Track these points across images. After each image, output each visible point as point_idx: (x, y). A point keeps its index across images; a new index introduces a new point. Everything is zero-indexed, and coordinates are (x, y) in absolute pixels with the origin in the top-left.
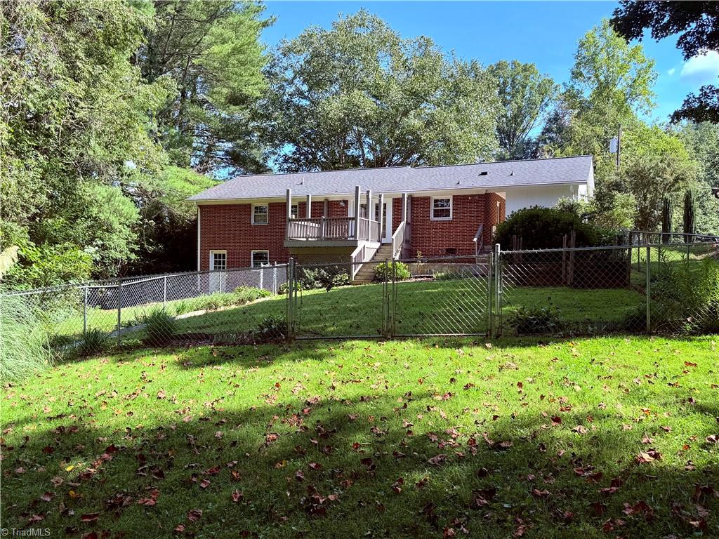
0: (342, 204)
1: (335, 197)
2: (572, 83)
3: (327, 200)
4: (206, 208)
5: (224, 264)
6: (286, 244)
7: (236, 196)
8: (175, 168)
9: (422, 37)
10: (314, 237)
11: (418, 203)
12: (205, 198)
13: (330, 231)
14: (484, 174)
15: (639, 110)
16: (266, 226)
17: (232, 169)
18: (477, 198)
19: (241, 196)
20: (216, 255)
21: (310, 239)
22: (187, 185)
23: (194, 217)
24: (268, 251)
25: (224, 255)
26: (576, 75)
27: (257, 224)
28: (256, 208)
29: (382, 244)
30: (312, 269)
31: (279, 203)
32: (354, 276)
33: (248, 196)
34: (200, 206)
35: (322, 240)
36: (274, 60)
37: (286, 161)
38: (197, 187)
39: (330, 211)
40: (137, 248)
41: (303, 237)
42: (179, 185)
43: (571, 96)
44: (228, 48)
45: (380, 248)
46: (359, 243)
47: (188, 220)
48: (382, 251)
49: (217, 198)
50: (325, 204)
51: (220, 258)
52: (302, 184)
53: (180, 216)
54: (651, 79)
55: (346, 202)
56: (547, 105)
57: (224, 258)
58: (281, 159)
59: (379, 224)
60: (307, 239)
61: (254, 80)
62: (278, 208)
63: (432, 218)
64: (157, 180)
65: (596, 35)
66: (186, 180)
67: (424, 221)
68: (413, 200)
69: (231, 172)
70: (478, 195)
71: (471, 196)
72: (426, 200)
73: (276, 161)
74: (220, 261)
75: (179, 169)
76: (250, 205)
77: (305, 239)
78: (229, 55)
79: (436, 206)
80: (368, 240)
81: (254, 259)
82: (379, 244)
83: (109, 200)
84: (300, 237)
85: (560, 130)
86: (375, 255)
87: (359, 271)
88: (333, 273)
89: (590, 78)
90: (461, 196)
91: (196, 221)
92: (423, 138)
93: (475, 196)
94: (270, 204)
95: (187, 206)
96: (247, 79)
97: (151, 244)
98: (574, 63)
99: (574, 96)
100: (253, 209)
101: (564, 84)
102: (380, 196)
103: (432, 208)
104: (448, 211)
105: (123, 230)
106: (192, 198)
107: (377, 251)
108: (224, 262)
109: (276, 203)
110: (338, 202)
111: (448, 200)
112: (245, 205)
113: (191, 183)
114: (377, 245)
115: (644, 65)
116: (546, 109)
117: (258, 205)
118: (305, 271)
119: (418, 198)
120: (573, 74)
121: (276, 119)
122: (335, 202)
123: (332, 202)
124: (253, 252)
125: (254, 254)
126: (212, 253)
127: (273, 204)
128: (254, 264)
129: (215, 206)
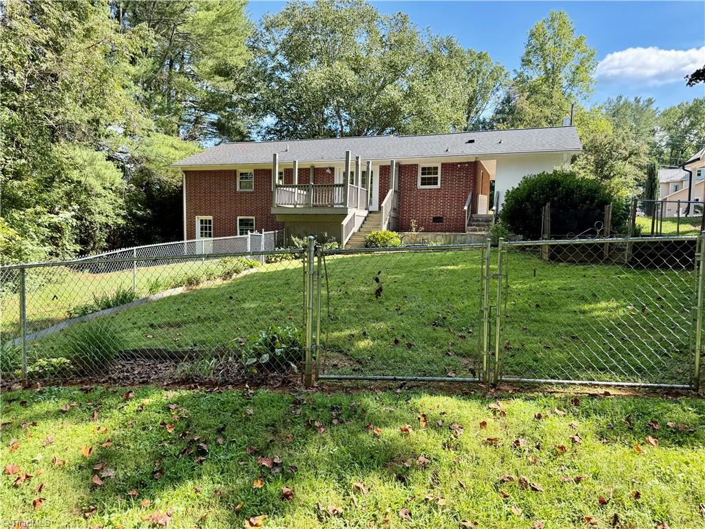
0: (328, 171)
1: (320, 164)
2: (522, 70)
3: (313, 167)
4: (190, 174)
5: (210, 230)
6: (273, 211)
7: (221, 162)
8: (161, 136)
9: (400, 13)
10: (302, 204)
11: (406, 170)
12: (190, 163)
13: (316, 198)
14: (472, 141)
15: (579, 95)
16: (252, 193)
17: (218, 140)
18: (467, 165)
19: (225, 162)
20: (202, 221)
21: (298, 206)
22: (172, 151)
23: (180, 183)
24: (254, 218)
25: (210, 221)
26: (526, 62)
27: (242, 190)
28: (241, 174)
29: (370, 212)
30: (301, 238)
31: (264, 170)
32: (344, 244)
33: (233, 162)
34: (185, 172)
35: (310, 207)
36: (258, 34)
37: (269, 132)
38: (183, 153)
39: (316, 178)
40: (123, 213)
41: (291, 204)
42: (164, 150)
43: (521, 80)
44: (212, 15)
45: (368, 216)
46: (349, 210)
47: (175, 186)
48: (370, 219)
49: (202, 163)
50: (311, 171)
51: (206, 223)
52: (286, 151)
53: (167, 182)
54: (591, 67)
55: (332, 169)
56: (497, 90)
57: (210, 223)
58: (264, 131)
59: (367, 191)
60: (295, 205)
61: (238, 51)
62: (263, 174)
63: (420, 186)
64: (144, 146)
65: (545, 26)
66: (172, 146)
67: (411, 189)
68: (401, 167)
69: (217, 143)
70: (468, 163)
71: (460, 163)
72: (413, 167)
73: (259, 132)
74: (206, 227)
75: (165, 136)
76: (235, 171)
77: (293, 206)
78: (213, 23)
79: (423, 174)
80: (357, 207)
81: (240, 225)
82: (367, 212)
83: (91, 164)
84: (288, 204)
85: (512, 111)
86: (363, 223)
87: (350, 239)
88: (322, 241)
89: (538, 65)
90: (450, 164)
91: (182, 187)
92: (403, 109)
93: (465, 163)
94: (255, 170)
95: (173, 171)
96: (231, 49)
97: (139, 209)
98: (525, 52)
99: (523, 81)
100: (238, 175)
101: (515, 70)
102: (368, 163)
103: (420, 176)
104: (437, 178)
105: (108, 195)
106: (177, 163)
107: (365, 220)
108: (210, 227)
109: (261, 170)
110: (324, 169)
111: (436, 168)
112: (230, 171)
113: (176, 149)
114: (365, 213)
115: (586, 55)
116: (497, 93)
117: (244, 171)
118: (293, 239)
119: (405, 165)
120: (523, 61)
121: (259, 89)
122: (321, 168)
123: (318, 169)
124: (239, 218)
125: (240, 220)
126: (198, 219)
127: (259, 170)
128: (240, 230)
129: (200, 171)
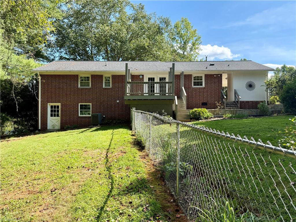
0: (141, 77)
4: (45, 77)
5: (58, 111)
11: (186, 77)
18: (219, 76)
20: (52, 107)
24: (91, 104)
25: (58, 106)
27: (82, 87)
28: (82, 78)
31: (98, 75)
34: (41, 75)
51: (55, 108)
52: (106, 65)
57: (58, 108)
62: (97, 78)
63: (193, 86)
67: (189, 88)
70: (219, 74)
72: (190, 76)
74: (55, 110)
76: (78, 75)
81: (80, 109)
94: (91, 75)
100: (79, 78)
103: (193, 81)
104: (202, 82)
109: (96, 75)
110: (138, 76)
112: (74, 75)
117: (83, 76)
119: (186, 75)
122: (135, 75)
123: (134, 75)
124: (79, 104)
125: (81, 105)
126: (49, 106)
127: (94, 75)
128: (81, 112)
129: (52, 75)
